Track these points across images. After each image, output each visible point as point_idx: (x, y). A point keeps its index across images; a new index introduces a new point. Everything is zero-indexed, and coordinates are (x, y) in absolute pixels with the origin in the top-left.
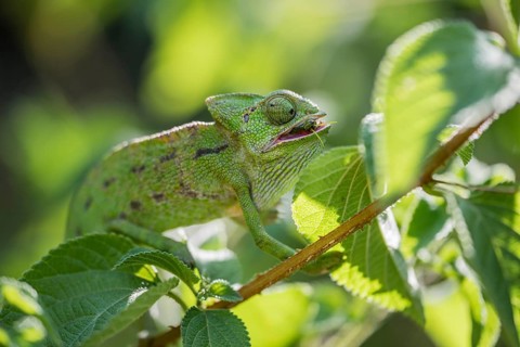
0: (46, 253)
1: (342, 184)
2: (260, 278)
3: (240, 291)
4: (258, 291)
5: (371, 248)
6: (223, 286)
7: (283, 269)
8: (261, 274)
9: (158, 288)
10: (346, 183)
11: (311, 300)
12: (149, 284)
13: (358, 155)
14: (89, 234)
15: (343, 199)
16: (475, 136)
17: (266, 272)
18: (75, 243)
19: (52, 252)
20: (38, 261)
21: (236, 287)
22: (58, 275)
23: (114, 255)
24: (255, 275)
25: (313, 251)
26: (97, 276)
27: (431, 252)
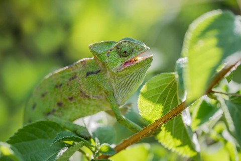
0: (16, 131)
1: (164, 92)
2: (125, 141)
3: (115, 148)
4: (124, 148)
5: (176, 124)
6: (107, 146)
7: (137, 137)
8: (126, 139)
9: (74, 147)
10: (167, 91)
11: (149, 152)
12: (69, 146)
13: (174, 77)
14: (38, 121)
15: (164, 99)
16: (234, 69)
17: (128, 138)
18: (31, 126)
19: (20, 131)
20: (12, 135)
21: (113, 146)
22: (23, 142)
23: (51, 131)
24: (123, 140)
25: (152, 128)
26: (42, 142)
27: (209, 127)
